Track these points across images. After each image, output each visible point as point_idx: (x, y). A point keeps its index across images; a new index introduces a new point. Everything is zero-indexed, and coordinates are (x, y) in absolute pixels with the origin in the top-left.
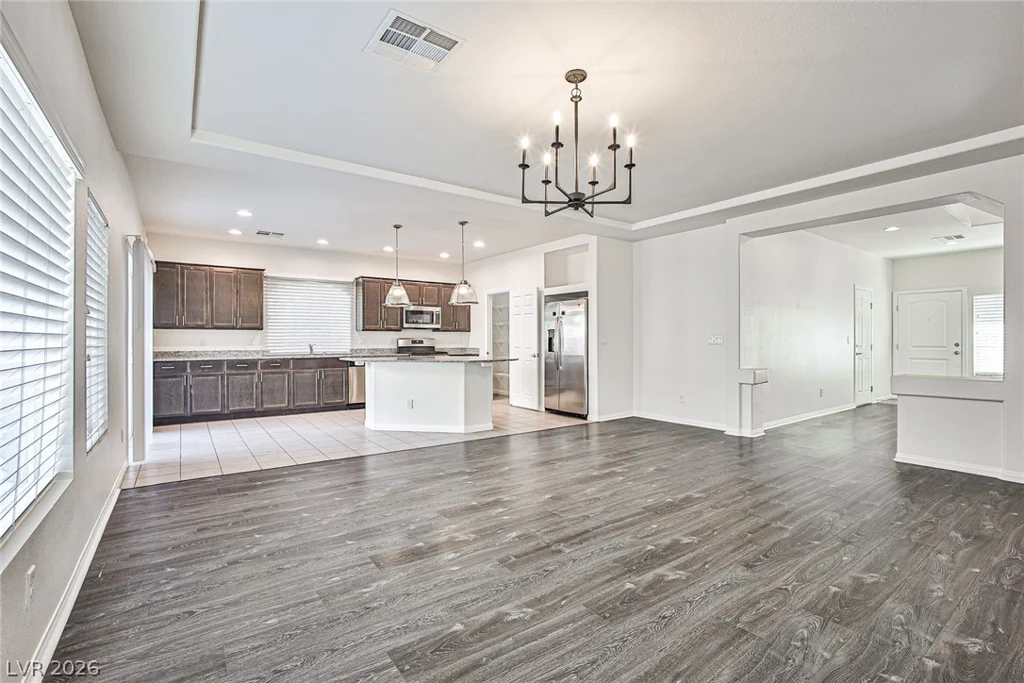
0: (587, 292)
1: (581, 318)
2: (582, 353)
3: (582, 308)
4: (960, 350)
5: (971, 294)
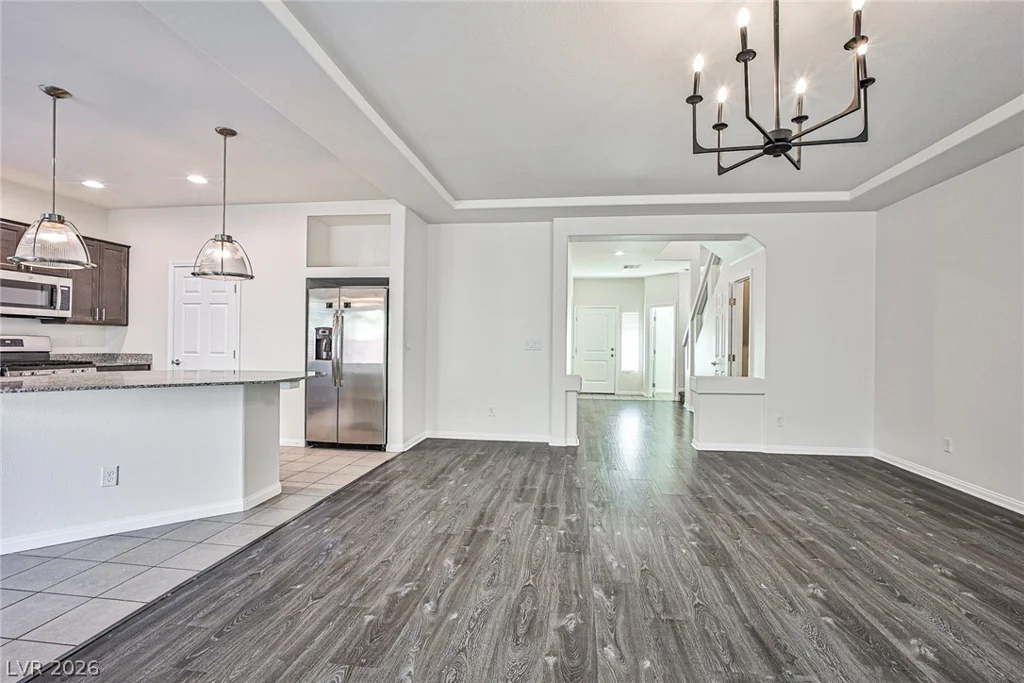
0: (388, 279)
1: (380, 314)
2: (382, 361)
3: (382, 299)
4: (614, 353)
5: (621, 311)
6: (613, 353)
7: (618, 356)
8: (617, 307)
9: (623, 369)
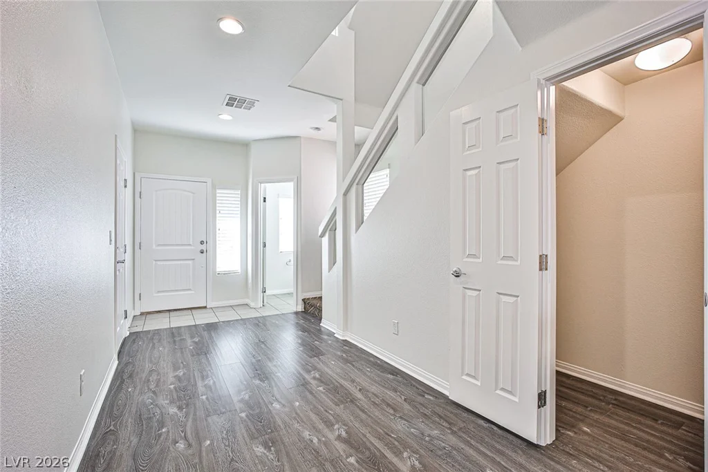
4: (205, 248)
5: (214, 187)
6: (203, 247)
7: (210, 253)
8: (209, 181)
9: (218, 270)
